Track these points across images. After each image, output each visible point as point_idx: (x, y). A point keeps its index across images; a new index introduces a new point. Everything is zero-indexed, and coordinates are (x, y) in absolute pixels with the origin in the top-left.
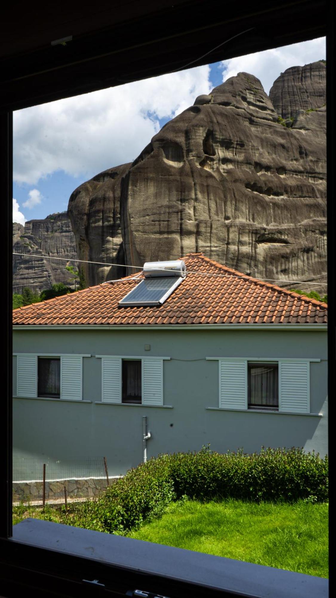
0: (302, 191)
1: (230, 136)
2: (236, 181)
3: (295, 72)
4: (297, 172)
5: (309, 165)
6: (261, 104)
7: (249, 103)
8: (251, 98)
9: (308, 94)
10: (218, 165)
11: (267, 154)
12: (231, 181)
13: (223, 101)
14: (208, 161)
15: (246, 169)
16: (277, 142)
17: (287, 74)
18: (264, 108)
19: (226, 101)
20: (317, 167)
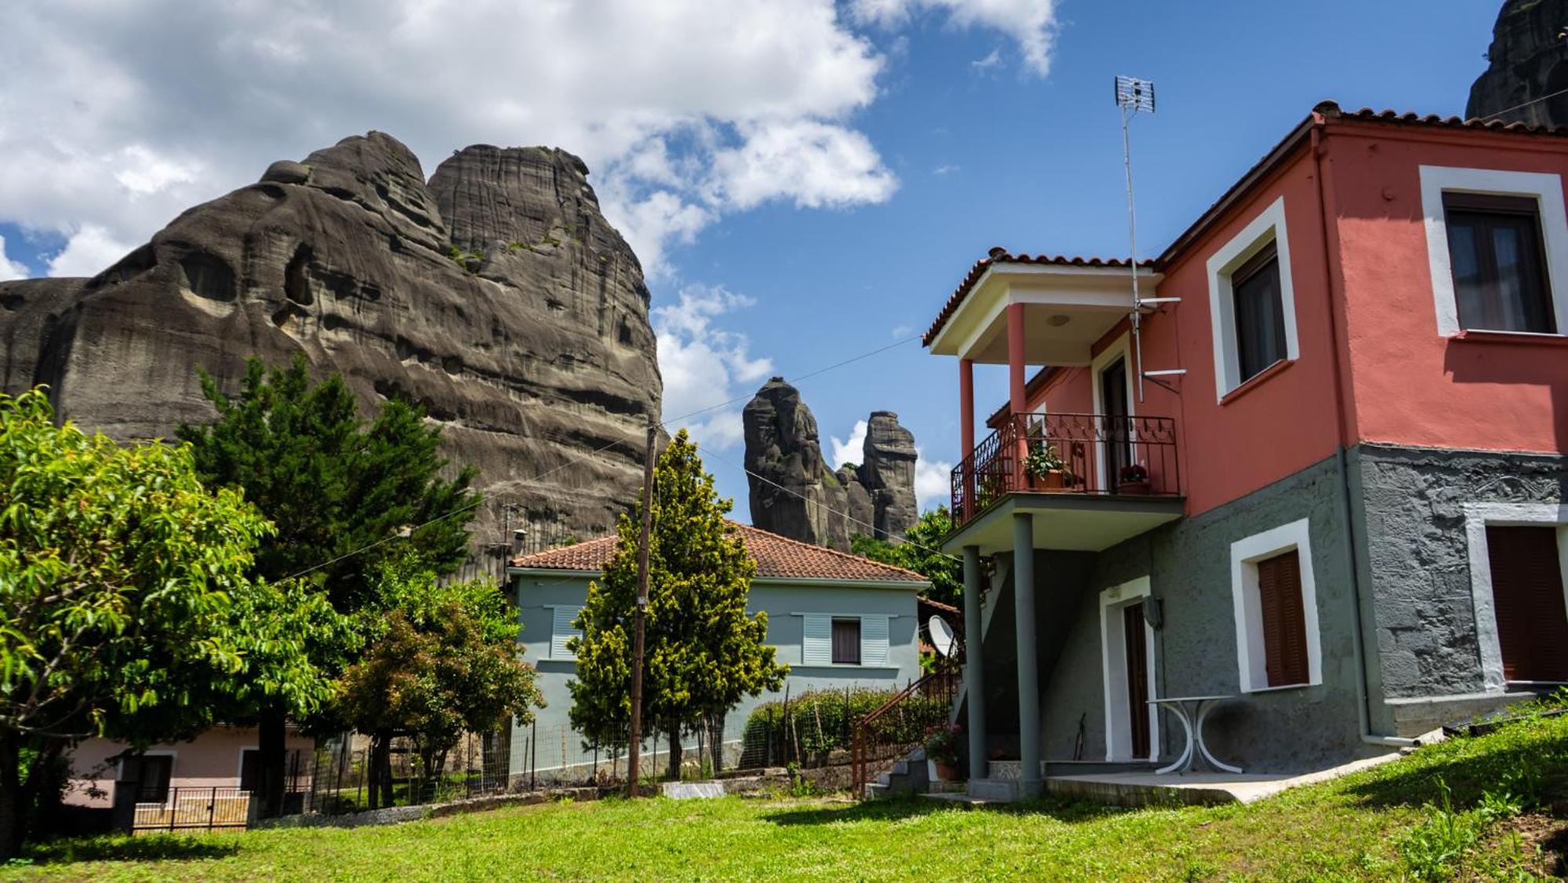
0: (495, 417)
1: (350, 269)
2: (355, 372)
3: (487, 156)
4: (486, 373)
5: (512, 363)
6: (416, 210)
7: (393, 203)
8: (396, 192)
9: (511, 209)
10: (315, 328)
11: (424, 322)
12: (345, 371)
13: (336, 185)
14: (293, 316)
15: (379, 349)
16: (448, 300)
17: (468, 157)
18: (424, 222)
19: (343, 187)
20: (528, 369)
